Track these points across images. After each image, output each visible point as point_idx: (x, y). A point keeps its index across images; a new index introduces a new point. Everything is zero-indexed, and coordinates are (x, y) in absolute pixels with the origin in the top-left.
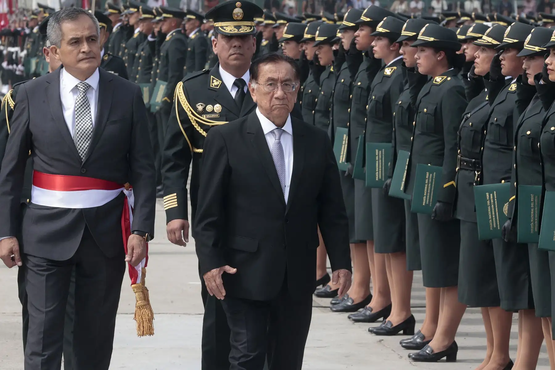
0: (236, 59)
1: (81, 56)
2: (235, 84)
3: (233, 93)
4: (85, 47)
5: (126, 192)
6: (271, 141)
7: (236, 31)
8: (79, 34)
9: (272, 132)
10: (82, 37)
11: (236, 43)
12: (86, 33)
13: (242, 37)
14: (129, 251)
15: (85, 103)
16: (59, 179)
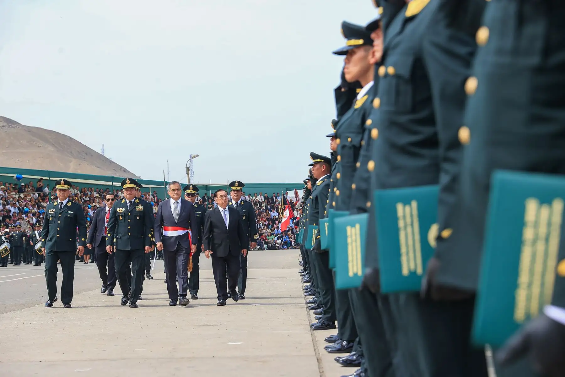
0: (236, 197)
1: (175, 194)
2: (235, 204)
3: (235, 206)
4: (176, 192)
5: (189, 231)
6: (222, 213)
7: (236, 189)
8: (175, 188)
9: (222, 211)
10: (175, 189)
11: (236, 192)
12: (177, 188)
13: (238, 191)
14: (192, 249)
15: (177, 207)
16: (170, 228)
